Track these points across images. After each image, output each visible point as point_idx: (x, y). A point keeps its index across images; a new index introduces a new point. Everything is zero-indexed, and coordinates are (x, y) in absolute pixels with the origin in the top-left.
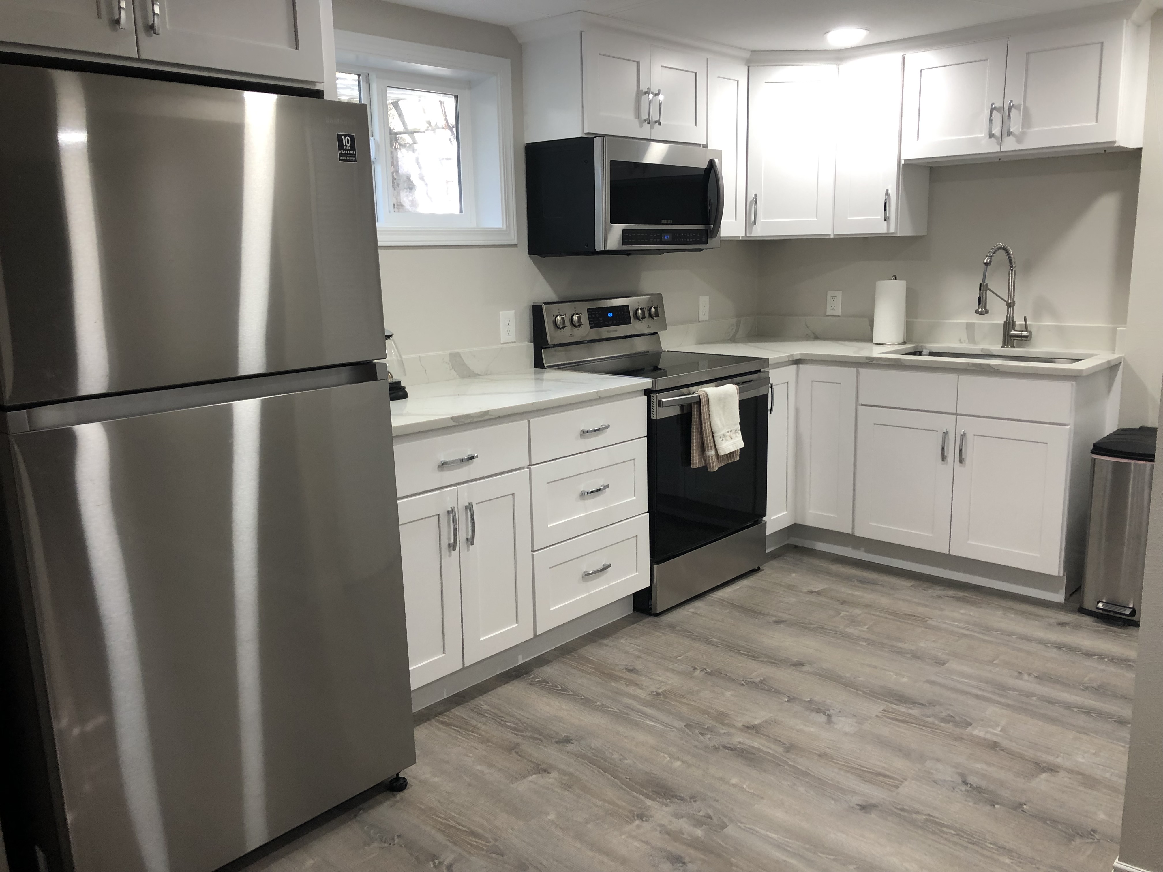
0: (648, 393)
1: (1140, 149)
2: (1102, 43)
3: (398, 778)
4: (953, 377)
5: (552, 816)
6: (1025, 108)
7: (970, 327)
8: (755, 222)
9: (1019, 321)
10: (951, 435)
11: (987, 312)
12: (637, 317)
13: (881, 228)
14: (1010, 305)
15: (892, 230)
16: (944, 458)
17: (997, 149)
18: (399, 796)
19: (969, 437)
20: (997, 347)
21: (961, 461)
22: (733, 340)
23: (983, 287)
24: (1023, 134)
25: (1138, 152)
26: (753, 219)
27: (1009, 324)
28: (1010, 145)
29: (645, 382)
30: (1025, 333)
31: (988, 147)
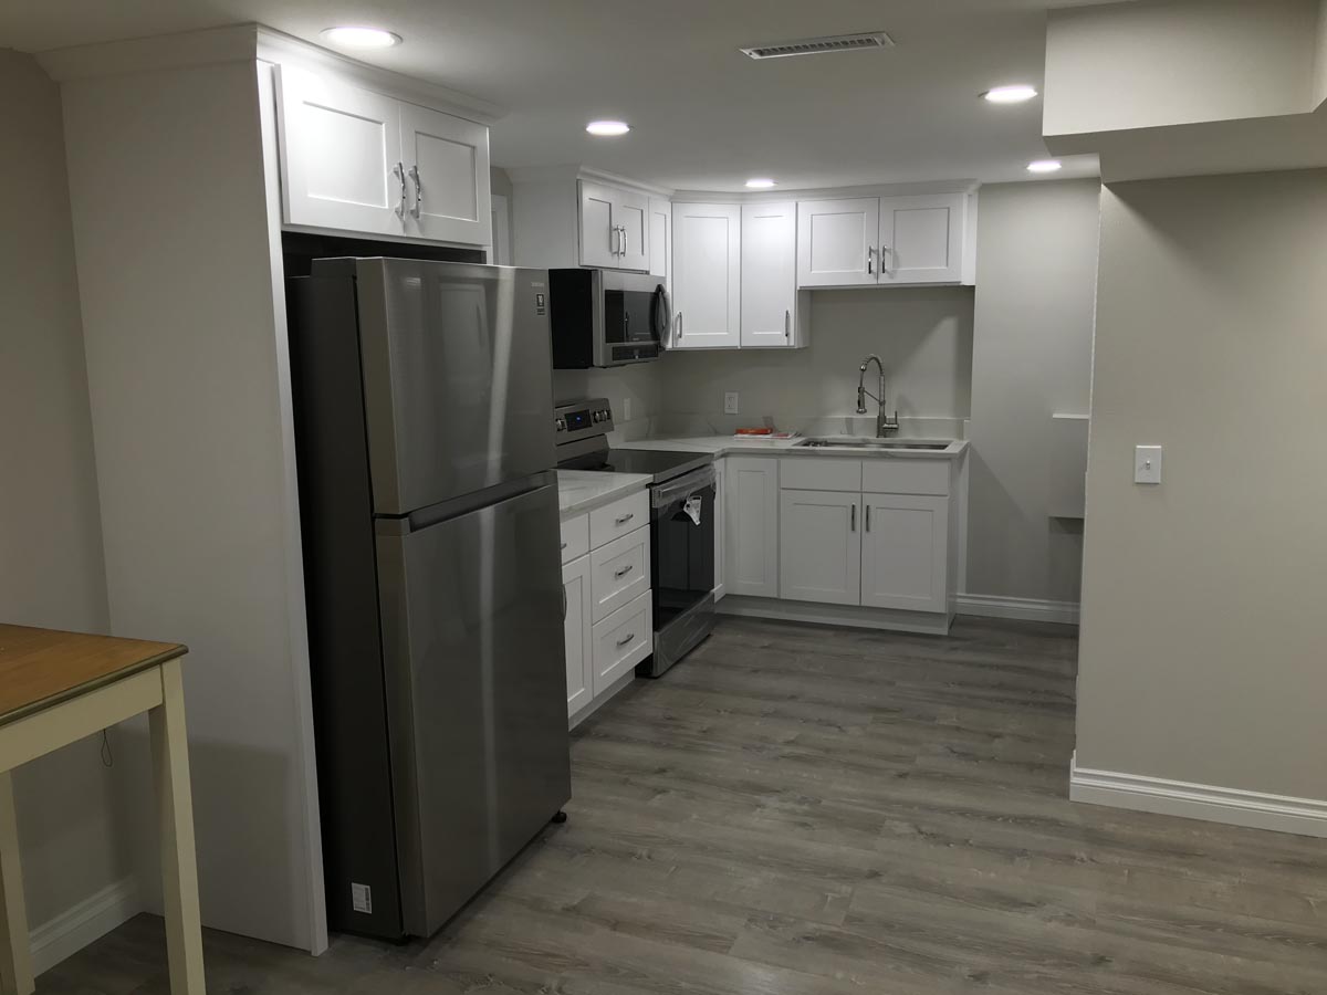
0: (649, 486)
1: (974, 287)
2: (949, 208)
3: (559, 813)
4: (857, 463)
5: (695, 816)
6: (895, 252)
7: (849, 422)
8: (680, 336)
9: (890, 416)
10: (858, 510)
11: (866, 411)
12: (596, 421)
13: (783, 342)
14: (882, 403)
15: (792, 344)
16: (853, 529)
17: (875, 282)
18: (565, 824)
19: (872, 509)
20: (873, 438)
21: (868, 529)
22: (647, 437)
23: (861, 390)
24: (895, 272)
25: (972, 288)
26: (678, 332)
27: (882, 419)
28: (884, 280)
29: (648, 478)
30: (895, 426)
31: (867, 280)
